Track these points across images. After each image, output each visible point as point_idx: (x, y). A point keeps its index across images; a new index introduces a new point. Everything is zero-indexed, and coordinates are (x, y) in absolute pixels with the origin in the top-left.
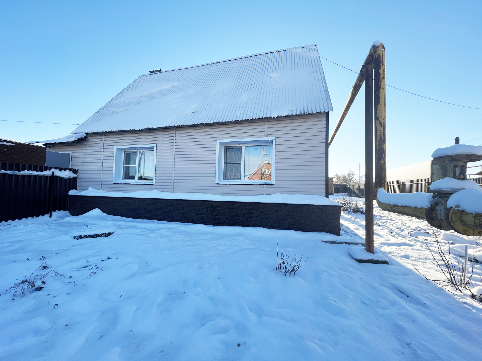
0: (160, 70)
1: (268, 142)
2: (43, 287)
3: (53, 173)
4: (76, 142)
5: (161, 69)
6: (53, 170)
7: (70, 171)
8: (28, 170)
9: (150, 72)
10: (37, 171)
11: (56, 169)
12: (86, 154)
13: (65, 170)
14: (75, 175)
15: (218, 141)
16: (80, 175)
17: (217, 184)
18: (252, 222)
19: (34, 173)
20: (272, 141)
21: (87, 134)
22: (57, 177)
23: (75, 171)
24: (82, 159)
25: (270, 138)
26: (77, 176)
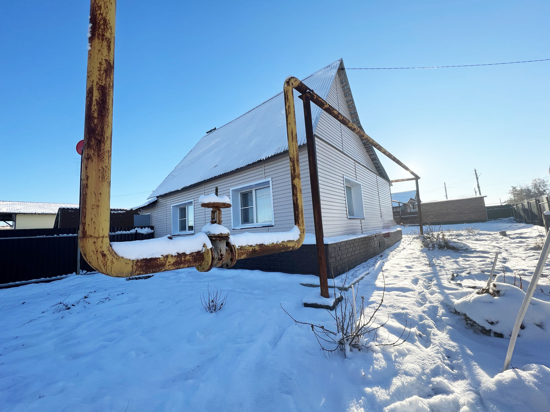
0: (215, 129)
1: (266, 183)
2: (70, 308)
3: (136, 231)
4: (151, 205)
5: (215, 127)
6: (136, 229)
7: (149, 228)
8: (120, 231)
9: (207, 133)
10: (126, 231)
11: (139, 228)
12: (158, 213)
13: (145, 227)
14: (153, 231)
15: (231, 189)
16: (156, 230)
17: (233, 229)
18: (255, 265)
19: (124, 232)
20: (269, 181)
21: (157, 197)
22: (140, 234)
23: (152, 228)
24: (155, 218)
25: (267, 180)
26: (154, 231)
